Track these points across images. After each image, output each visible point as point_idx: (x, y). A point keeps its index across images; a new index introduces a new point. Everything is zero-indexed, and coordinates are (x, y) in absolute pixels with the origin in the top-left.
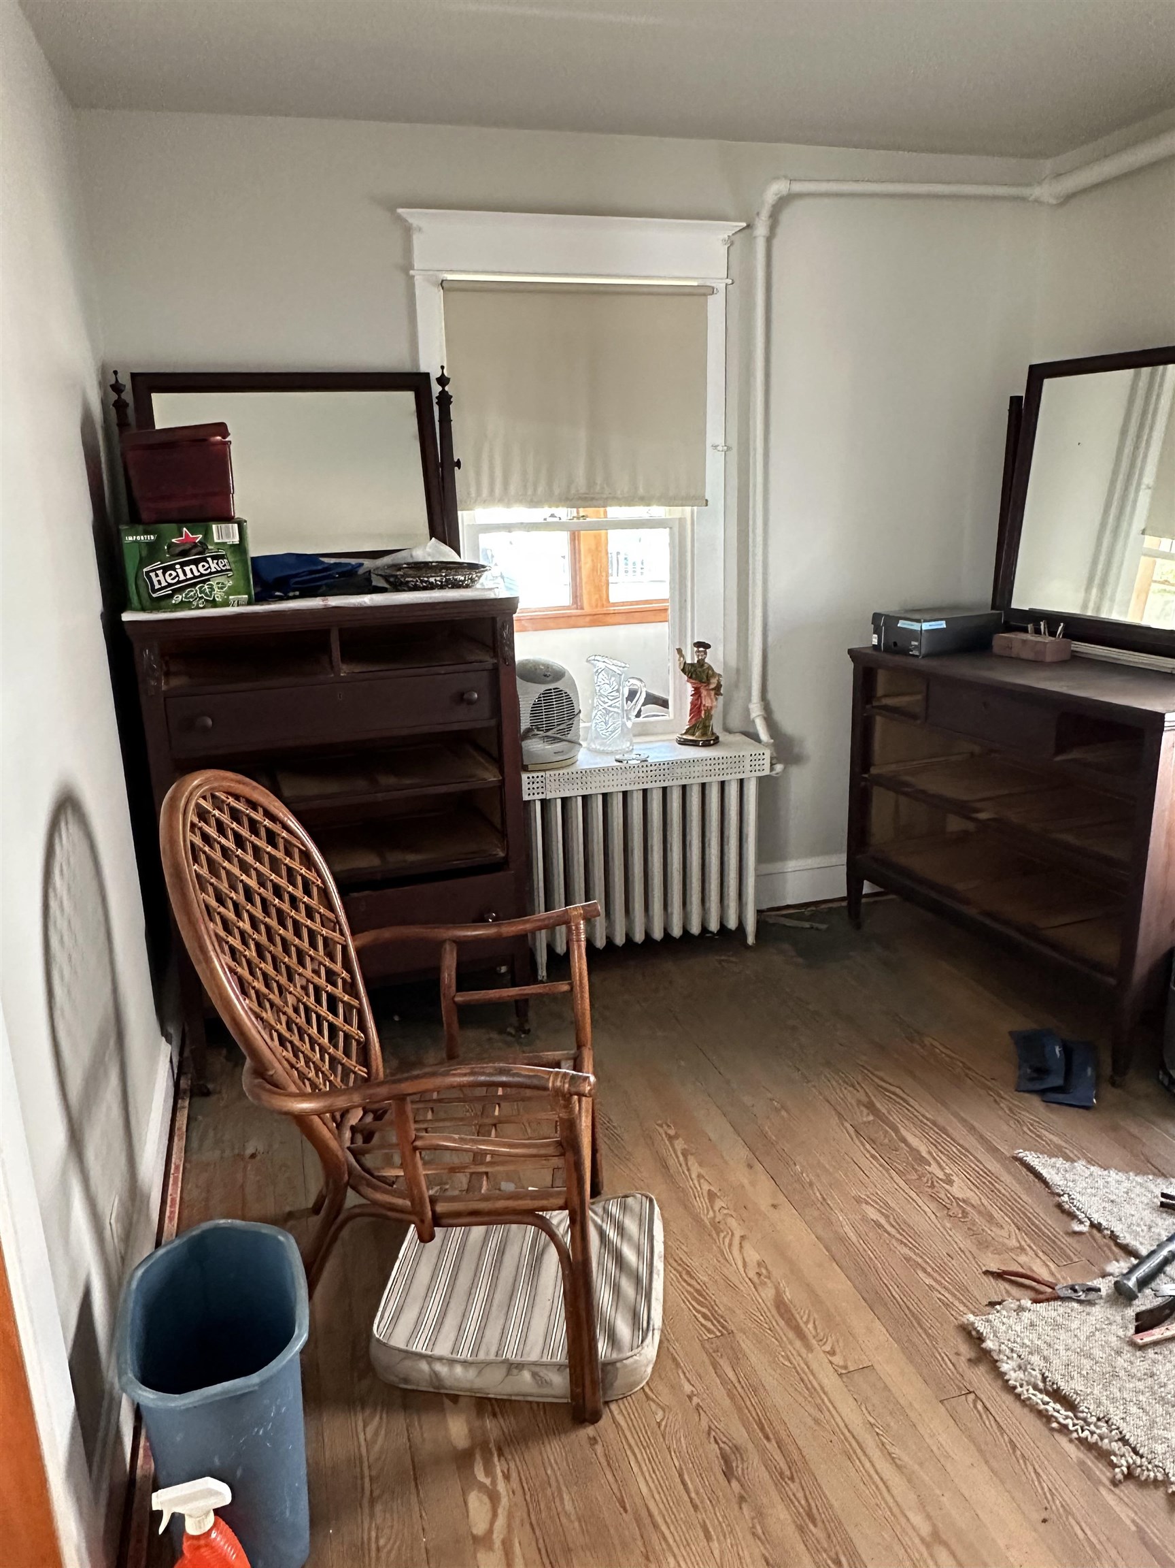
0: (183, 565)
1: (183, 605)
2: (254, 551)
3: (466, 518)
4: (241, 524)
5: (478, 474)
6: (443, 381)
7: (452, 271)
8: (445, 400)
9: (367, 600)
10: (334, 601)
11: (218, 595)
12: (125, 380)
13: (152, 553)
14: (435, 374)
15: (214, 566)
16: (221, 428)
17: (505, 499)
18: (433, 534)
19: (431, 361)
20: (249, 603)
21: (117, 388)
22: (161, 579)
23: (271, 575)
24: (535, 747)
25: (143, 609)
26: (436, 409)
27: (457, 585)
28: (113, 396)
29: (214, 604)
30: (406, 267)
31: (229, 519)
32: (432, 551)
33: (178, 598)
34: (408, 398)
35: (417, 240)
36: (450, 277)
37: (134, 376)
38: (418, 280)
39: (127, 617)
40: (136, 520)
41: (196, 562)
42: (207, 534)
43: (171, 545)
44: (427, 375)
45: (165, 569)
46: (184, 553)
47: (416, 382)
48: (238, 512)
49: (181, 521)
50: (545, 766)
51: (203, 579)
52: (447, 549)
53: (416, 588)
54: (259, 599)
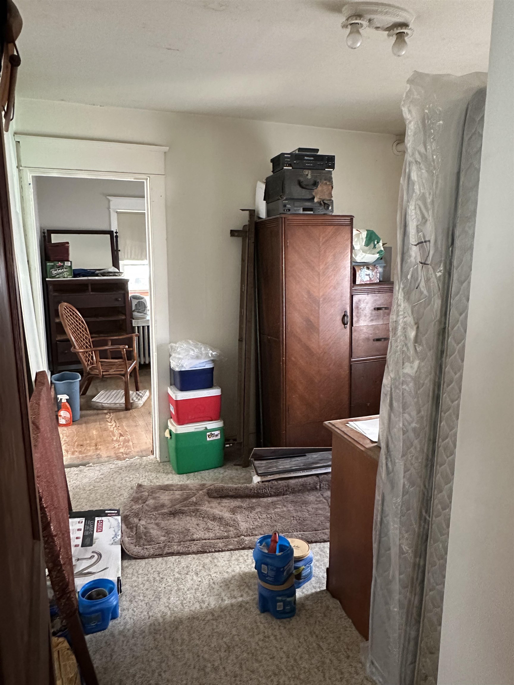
0: (59, 270)
1: (58, 278)
2: (73, 268)
3: (121, 263)
4: (71, 262)
5: (124, 253)
6: (116, 233)
7: (119, 209)
8: (117, 237)
9: (97, 278)
10: (90, 278)
11: (66, 276)
12: (46, 231)
13: (52, 267)
14: (115, 231)
15: (65, 270)
16: (68, 243)
17: (131, 259)
18: (113, 266)
19: (114, 228)
20: (72, 277)
21: (44, 233)
22: (54, 272)
23: (77, 272)
24: (136, 314)
25: (50, 278)
26: (115, 239)
27: (116, 276)
28: (43, 234)
29: (64, 277)
30: (109, 208)
31: (69, 261)
32: (113, 269)
33: (57, 276)
34: (109, 236)
35: (111, 203)
36: (119, 211)
37: (48, 230)
38: (111, 211)
39: (47, 279)
40: (50, 261)
41: (61, 269)
42: (64, 263)
43: (57, 266)
44: (113, 231)
45: (55, 270)
46: (59, 267)
47: (110, 233)
48: (70, 259)
49: (59, 261)
50: (138, 318)
51: (63, 272)
52: (116, 269)
53: (107, 276)
54: (74, 277)
